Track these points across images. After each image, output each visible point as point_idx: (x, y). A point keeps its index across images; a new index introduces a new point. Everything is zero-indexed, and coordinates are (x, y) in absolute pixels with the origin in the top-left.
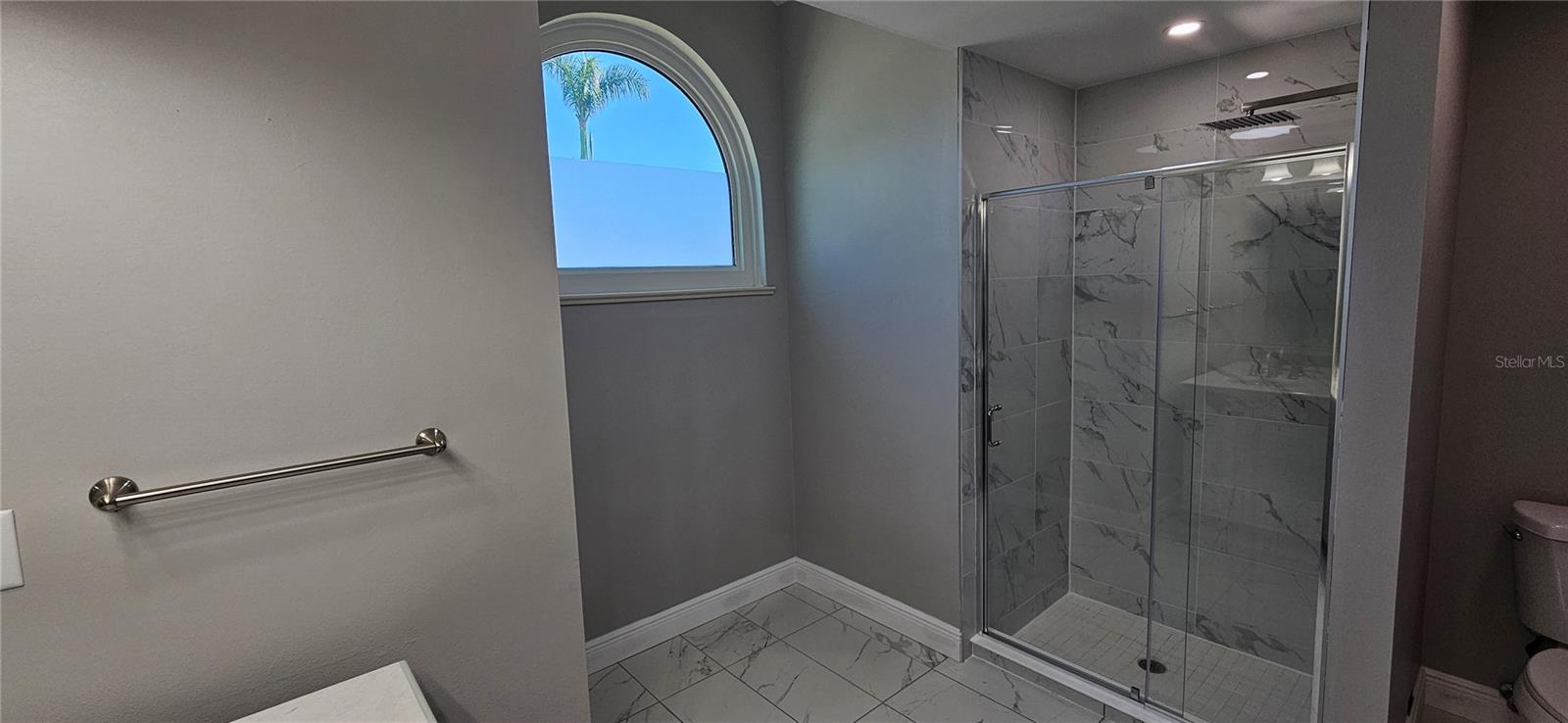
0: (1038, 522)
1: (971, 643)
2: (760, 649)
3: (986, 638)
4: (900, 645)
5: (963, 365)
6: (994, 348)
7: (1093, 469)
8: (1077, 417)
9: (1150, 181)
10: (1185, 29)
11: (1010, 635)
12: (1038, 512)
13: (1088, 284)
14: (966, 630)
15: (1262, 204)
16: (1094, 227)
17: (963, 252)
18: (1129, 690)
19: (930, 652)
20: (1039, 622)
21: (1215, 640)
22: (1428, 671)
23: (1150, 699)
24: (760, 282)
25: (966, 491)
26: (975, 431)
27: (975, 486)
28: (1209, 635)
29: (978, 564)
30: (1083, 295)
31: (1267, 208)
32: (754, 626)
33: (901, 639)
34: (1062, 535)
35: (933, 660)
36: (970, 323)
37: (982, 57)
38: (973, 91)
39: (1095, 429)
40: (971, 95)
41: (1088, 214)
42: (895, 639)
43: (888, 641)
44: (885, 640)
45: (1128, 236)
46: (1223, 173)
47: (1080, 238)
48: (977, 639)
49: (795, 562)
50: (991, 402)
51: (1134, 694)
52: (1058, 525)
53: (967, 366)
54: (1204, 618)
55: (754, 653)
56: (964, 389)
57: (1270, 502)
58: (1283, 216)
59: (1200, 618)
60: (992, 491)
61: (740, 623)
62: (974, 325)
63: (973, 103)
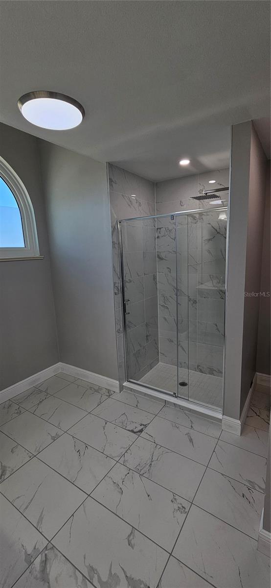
0: (147, 339)
1: (123, 386)
2: (43, 400)
3: (128, 383)
4: (98, 390)
5: (115, 285)
6: (127, 278)
7: (165, 319)
8: (160, 301)
9: (173, 217)
10: (185, 162)
11: (137, 381)
12: (147, 336)
13: (162, 254)
14: (121, 381)
15: (212, 227)
16: (162, 234)
17: (113, 242)
18: (172, 393)
19: (109, 391)
20: (148, 375)
21: (202, 372)
22: (258, 373)
23: (179, 396)
24: (37, 254)
25: (118, 331)
26: (121, 309)
27: (121, 329)
28: (201, 371)
29: (124, 357)
30: (161, 259)
31: (214, 228)
32: (41, 391)
33: (99, 388)
34: (156, 344)
35: (109, 393)
36: (117, 269)
37: (116, 167)
38: (113, 180)
39: (166, 305)
40: (112, 181)
41: (160, 229)
42: (97, 388)
43: (94, 389)
44: (92, 389)
45: (173, 237)
46: (201, 214)
47: (158, 237)
48: (126, 384)
49: (60, 364)
50: (126, 298)
51: (175, 395)
52: (155, 340)
53: (116, 285)
54: (199, 366)
55: (40, 402)
56: (116, 294)
57: (217, 326)
58: (218, 230)
59: (198, 366)
60: (128, 330)
61: (37, 391)
62: (118, 270)
63: (114, 185)
